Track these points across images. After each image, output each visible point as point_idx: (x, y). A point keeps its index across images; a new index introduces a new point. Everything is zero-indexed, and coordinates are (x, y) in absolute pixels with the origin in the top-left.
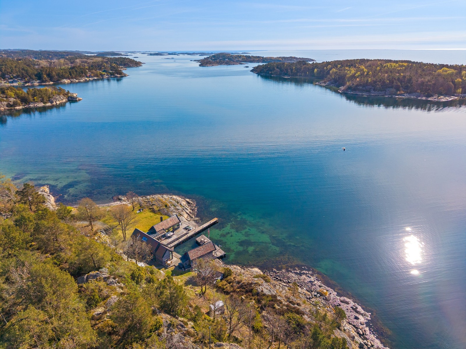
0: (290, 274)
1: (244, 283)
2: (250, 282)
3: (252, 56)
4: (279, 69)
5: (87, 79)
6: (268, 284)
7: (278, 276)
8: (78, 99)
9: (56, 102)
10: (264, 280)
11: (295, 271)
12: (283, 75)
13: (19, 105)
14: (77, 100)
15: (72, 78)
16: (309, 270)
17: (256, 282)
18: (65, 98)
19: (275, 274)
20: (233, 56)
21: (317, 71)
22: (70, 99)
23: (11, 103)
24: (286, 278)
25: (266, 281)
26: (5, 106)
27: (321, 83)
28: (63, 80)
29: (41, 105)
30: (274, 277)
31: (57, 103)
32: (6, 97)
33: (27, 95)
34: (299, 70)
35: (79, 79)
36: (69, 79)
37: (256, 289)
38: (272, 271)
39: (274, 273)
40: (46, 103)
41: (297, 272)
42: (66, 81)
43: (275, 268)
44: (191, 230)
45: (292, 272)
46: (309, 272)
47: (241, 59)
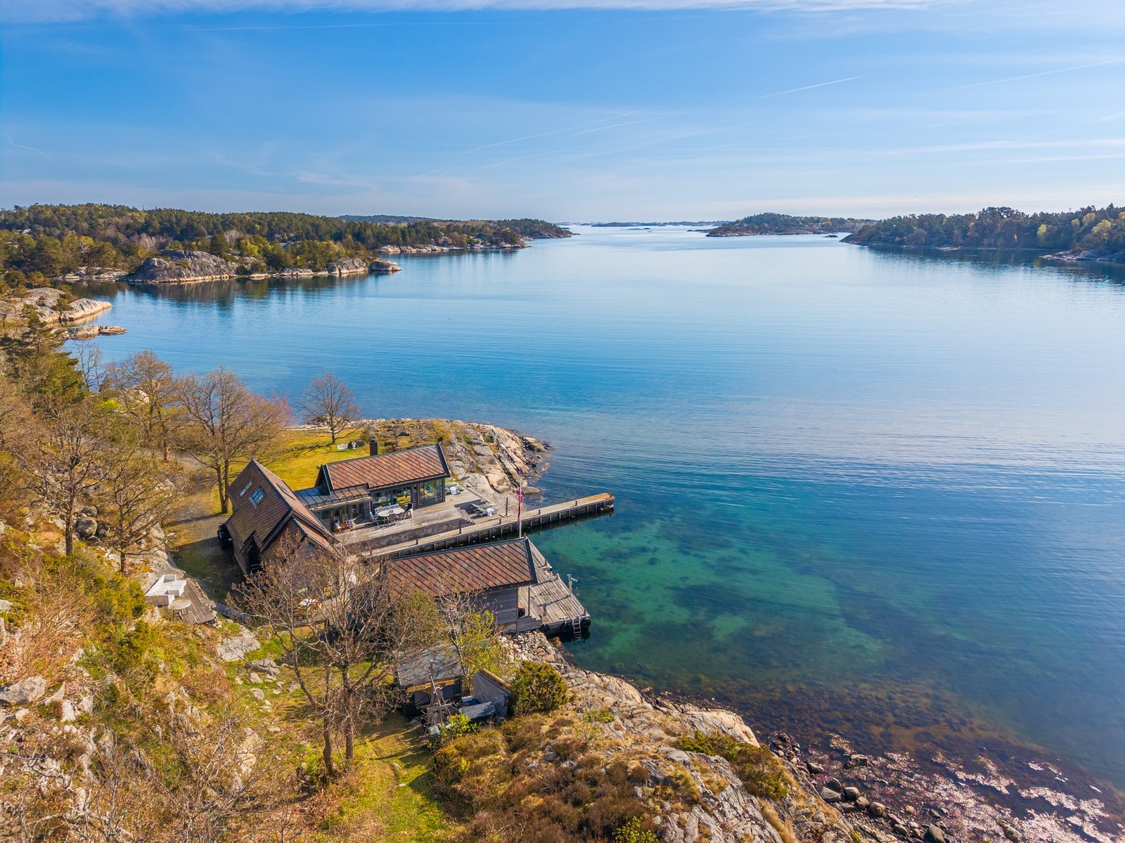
0: (943, 790)
1: (593, 762)
2: (633, 764)
3: (849, 219)
4: (926, 230)
5: (438, 249)
6: (762, 810)
7: (857, 781)
8: (390, 268)
9: (340, 270)
10: (740, 774)
11: (980, 778)
12: (938, 246)
13: (262, 272)
14: (388, 271)
15: (406, 245)
16: (1082, 794)
17: (670, 770)
18: (365, 264)
19: (836, 766)
20: (798, 219)
21: (1048, 231)
22: (374, 268)
23: (246, 266)
24: (911, 808)
25: (754, 786)
26: (233, 271)
27: (1061, 256)
28: (386, 248)
29: (307, 274)
30: (832, 785)
31: (342, 271)
32: (241, 255)
33: (283, 253)
34: (987, 232)
35: (420, 248)
36: (398, 246)
37: (658, 820)
38: (825, 747)
39: (832, 758)
40: (319, 271)
41: (994, 783)
42: (391, 249)
43: (843, 736)
44: (486, 515)
45: (956, 780)
46: (1084, 805)
47: (818, 225)
